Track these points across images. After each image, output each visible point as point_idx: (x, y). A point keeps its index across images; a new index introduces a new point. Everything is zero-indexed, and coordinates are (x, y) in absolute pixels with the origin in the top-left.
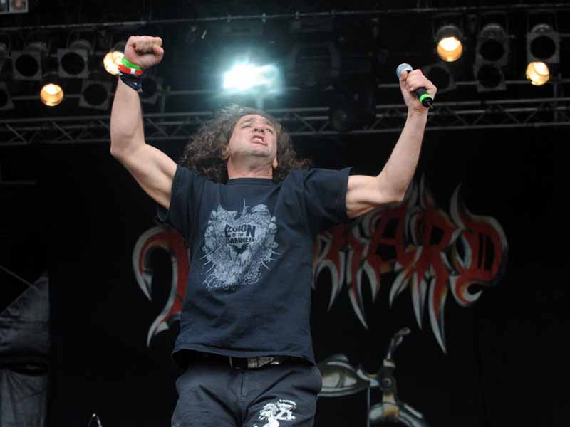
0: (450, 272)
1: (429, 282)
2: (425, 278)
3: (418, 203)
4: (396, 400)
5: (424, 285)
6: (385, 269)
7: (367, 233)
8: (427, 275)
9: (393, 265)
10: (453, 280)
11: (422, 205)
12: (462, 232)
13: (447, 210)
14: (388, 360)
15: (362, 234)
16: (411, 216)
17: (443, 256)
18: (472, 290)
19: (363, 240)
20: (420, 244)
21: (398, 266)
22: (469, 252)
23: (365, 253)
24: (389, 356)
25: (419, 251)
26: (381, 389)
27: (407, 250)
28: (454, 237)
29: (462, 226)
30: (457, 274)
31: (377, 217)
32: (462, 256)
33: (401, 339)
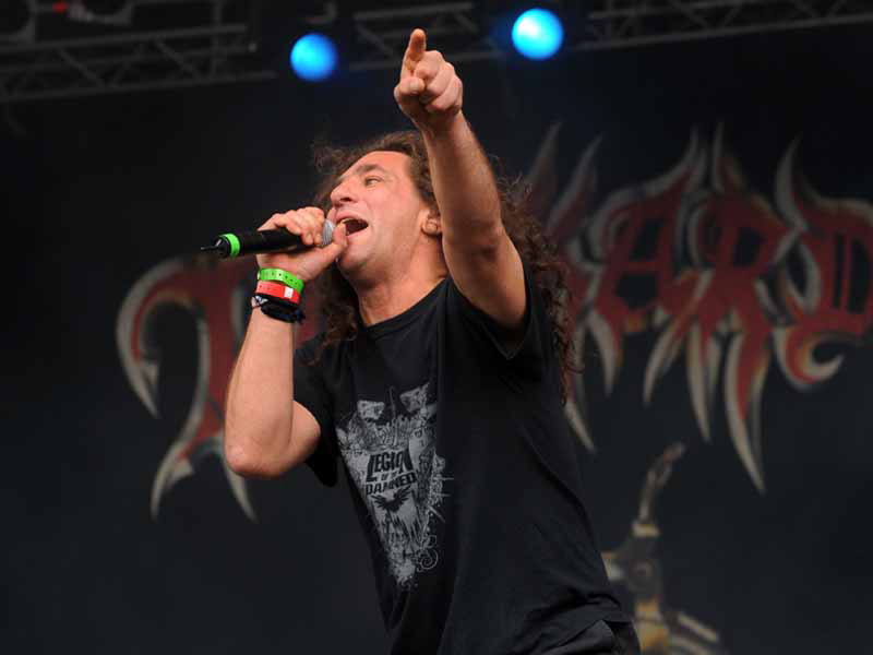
0: (773, 321)
1: (725, 344)
2: (717, 335)
3: (707, 182)
4: (663, 611)
5: (714, 350)
6: (633, 325)
7: (598, 251)
8: (723, 328)
9: (650, 314)
10: (781, 336)
11: (717, 185)
12: (803, 237)
13: (770, 194)
14: (644, 523)
15: (587, 254)
16: (691, 211)
17: (761, 288)
18: (821, 356)
19: (588, 267)
20: (707, 264)
21: (660, 316)
22: (814, 274)
23: (592, 292)
24: (644, 512)
25: (705, 279)
26: (632, 587)
27: (681, 279)
28: (784, 246)
29: (800, 224)
30: (789, 323)
31: (621, 218)
32: (802, 286)
33: (668, 471)
